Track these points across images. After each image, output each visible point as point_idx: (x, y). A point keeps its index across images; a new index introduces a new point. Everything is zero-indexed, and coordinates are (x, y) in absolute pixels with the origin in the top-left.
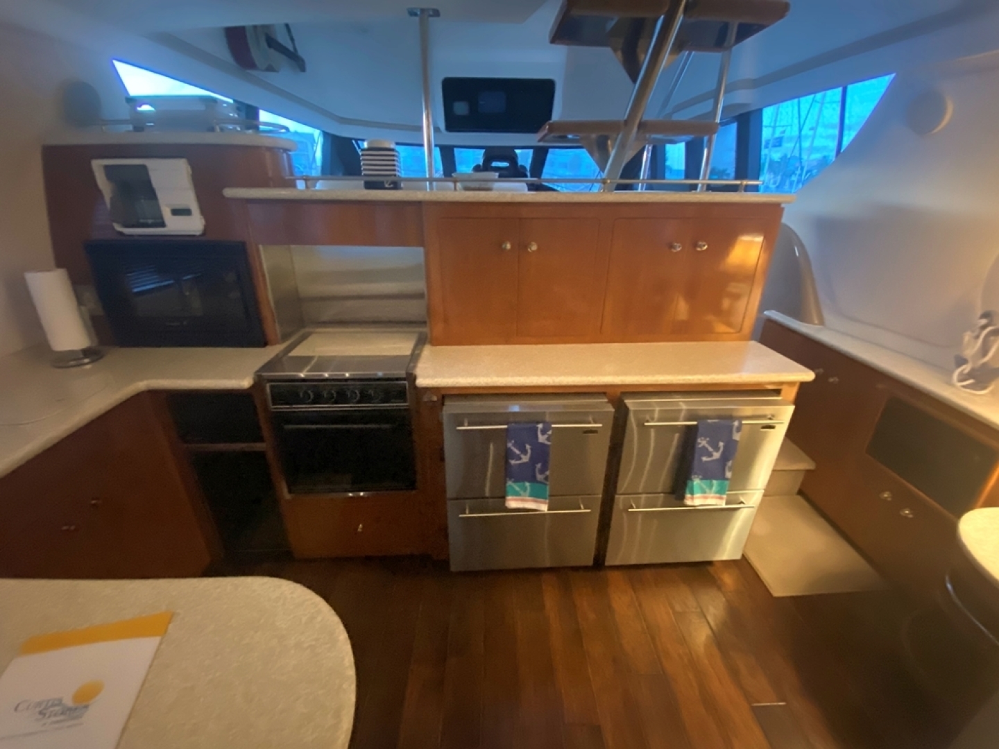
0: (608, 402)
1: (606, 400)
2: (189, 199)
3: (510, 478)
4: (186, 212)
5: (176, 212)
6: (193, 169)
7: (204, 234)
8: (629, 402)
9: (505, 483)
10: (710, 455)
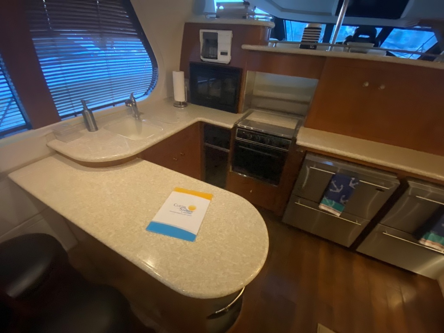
0: (397, 179)
1: (396, 177)
2: (228, 49)
3: (326, 196)
4: (226, 54)
5: (222, 54)
6: (233, 36)
7: (230, 63)
8: (411, 183)
9: (323, 197)
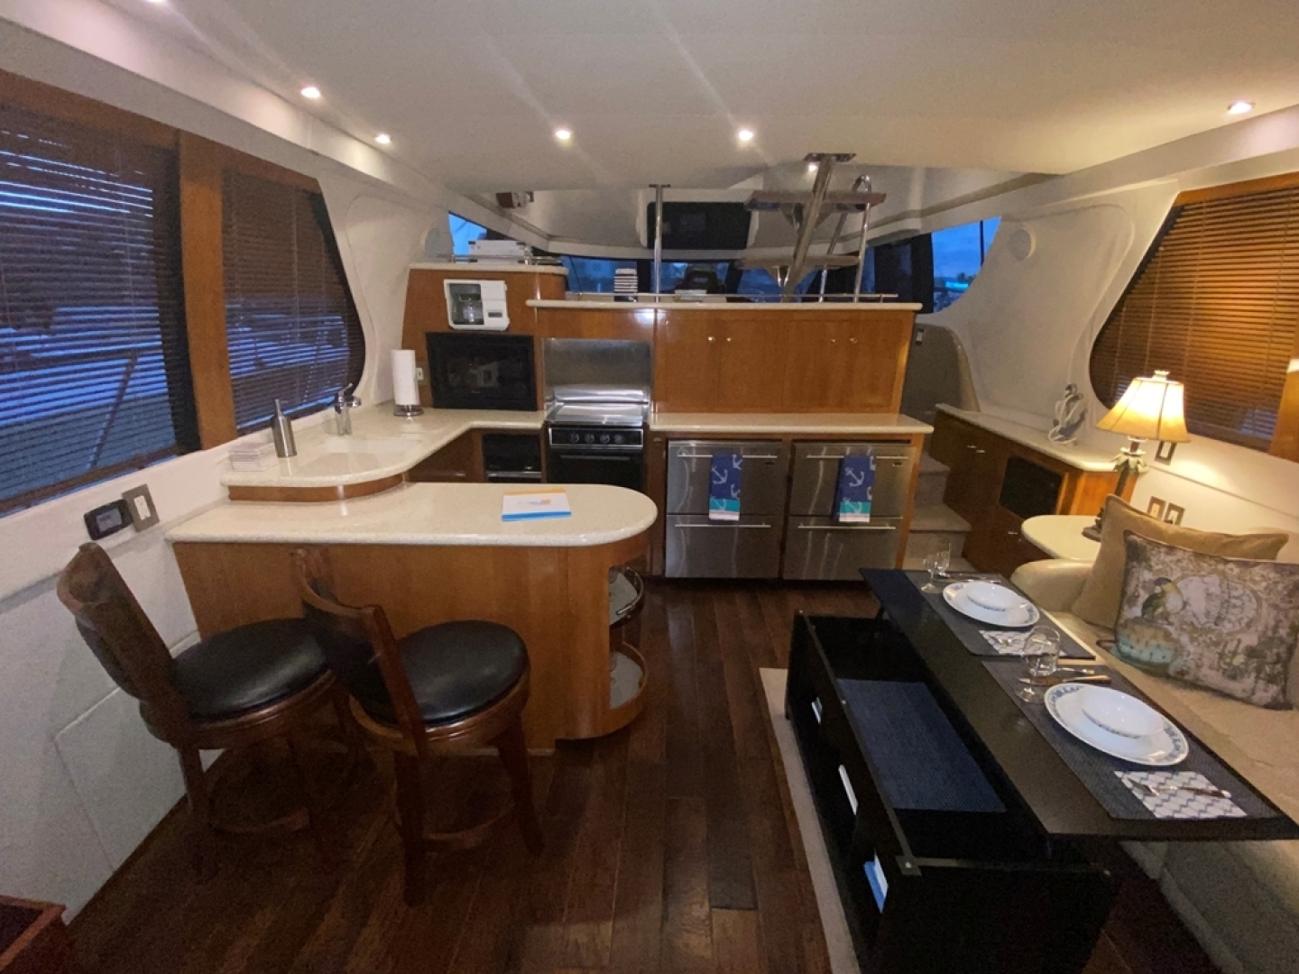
2: (502, 306)
3: (713, 495)
4: (498, 315)
5: (491, 315)
6: (508, 287)
7: (507, 329)
8: (800, 447)
9: (709, 498)
10: (855, 482)
